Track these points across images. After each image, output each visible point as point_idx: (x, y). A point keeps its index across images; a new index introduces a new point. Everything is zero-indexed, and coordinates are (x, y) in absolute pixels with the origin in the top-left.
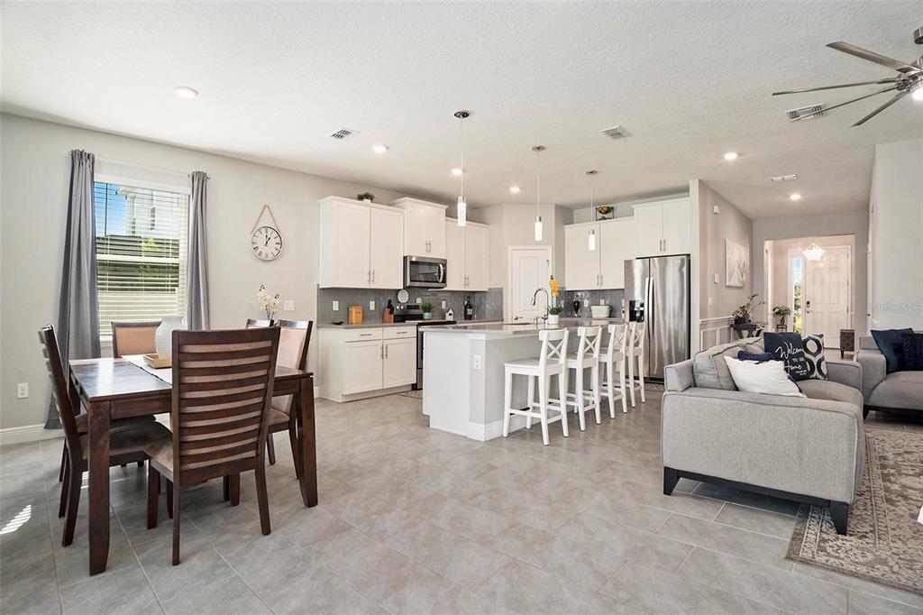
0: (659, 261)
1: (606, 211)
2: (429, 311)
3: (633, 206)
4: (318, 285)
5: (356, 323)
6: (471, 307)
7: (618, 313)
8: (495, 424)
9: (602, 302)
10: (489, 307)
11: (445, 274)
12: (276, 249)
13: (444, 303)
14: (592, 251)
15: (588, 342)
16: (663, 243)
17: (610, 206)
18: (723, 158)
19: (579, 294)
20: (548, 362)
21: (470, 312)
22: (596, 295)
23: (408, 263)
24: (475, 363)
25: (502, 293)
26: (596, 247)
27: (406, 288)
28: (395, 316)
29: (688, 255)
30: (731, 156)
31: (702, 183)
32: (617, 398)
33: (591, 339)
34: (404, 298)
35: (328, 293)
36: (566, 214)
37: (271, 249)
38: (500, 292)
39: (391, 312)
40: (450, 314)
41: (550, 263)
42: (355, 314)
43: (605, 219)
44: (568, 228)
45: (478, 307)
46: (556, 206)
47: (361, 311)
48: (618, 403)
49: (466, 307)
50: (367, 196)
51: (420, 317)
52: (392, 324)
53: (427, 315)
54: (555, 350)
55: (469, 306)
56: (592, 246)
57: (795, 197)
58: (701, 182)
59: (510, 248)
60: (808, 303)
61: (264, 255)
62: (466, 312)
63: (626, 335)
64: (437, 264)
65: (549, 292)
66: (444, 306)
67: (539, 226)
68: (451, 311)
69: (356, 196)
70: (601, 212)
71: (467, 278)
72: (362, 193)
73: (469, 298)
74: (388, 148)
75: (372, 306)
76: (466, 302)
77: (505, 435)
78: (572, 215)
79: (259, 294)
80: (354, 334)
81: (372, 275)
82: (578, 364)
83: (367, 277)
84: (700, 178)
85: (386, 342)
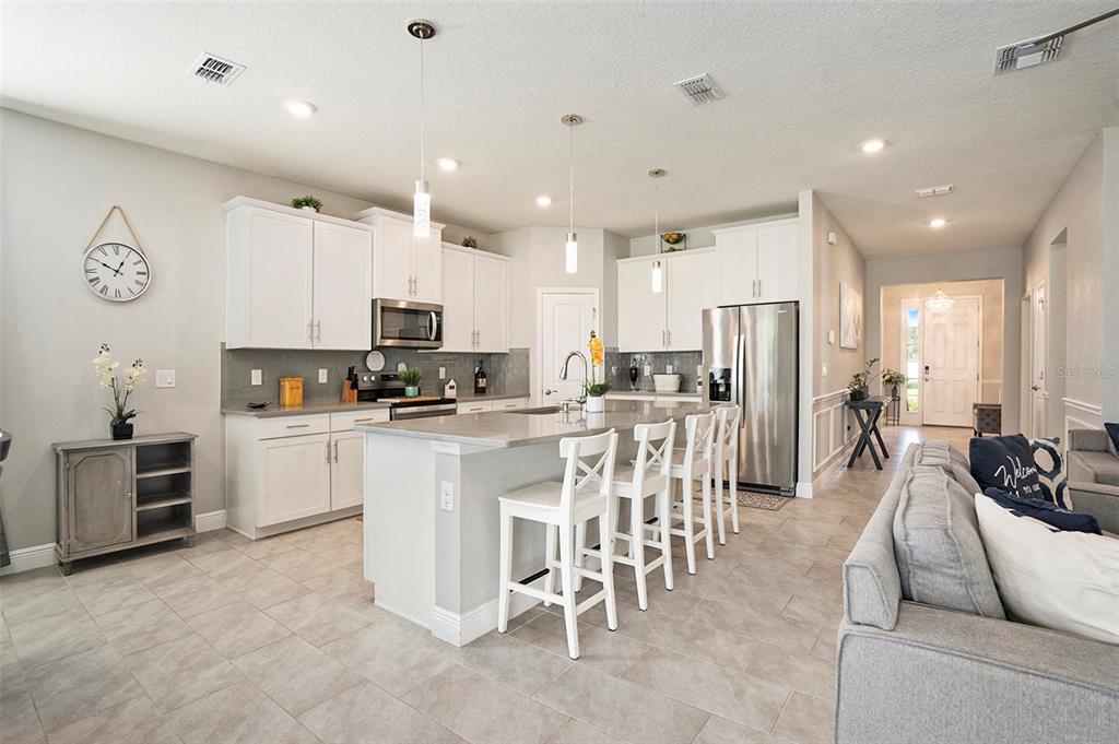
0: (750, 311)
1: (676, 240)
2: (414, 384)
3: (713, 232)
4: (223, 344)
5: (291, 406)
6: (484, 376)
7: (692, 384)
8: (483, 611)
9: (669, 369)
10: (510, 376)
11: (439, 326)
12: (137, 282)
13: (442, 370)
14: (657, 293)
15: (652, 450)
16: (757, 286)
17: (683, 232)
18: (861, 149)
19: (637, 356)
20: (577, 496)
21: (482, 383)
22: (661, 359)
23: (379, 310)
24: (443, 497)
25: (528, 357)
26: (663, 288)
27: (375, 348)
28: (359, 392)
29: (797, 303)
30: (873, 147)
31: (818, 198)
32: (699, 536)
33: (657, 444)
34: (376, 363)
35: (241, 357)
36: (620, 243)
37: (127, 282)
38: (525, 354)
39: (354, 386)
40: (452, 387)
41: (597, 311)
42: (291, 391)
43: (674, 250)
44: (622, 264)
45: (496, 376)
46: (606, 231)
47: (300, 385)
48: (700, 546)
49: (477, 376)
50: (308, 202)
51: (401, 392)
52: (355, 404)
53: (411, 390)
54: (591, 473)
55: (482, 374)
56: (657, 286)
57: (938, 223)
58: (816, 195)
59: (539, 290)
60: (927, 368)
61: (111, 293)
62: (477, 383)
63: (713, 430)
64: (427, 313)
65: (589, 357)
66: (442, 375)
67: (572, 247)
68: (452, 383)
69: (290, 201)
70: (668, 241)
71: (475, 335)
72: (301, 196)
73: (481, 362)
74: (315, 109)
75: (323, 376)
76: (477, 369)
77: (501, 630)
78: (629, 243)
79: (97, 360)
80: (277, 425)
81: (316, 329)
82: (635, 490)
83: (306, 331)
84: (815, 188)
85: (335, 437)
